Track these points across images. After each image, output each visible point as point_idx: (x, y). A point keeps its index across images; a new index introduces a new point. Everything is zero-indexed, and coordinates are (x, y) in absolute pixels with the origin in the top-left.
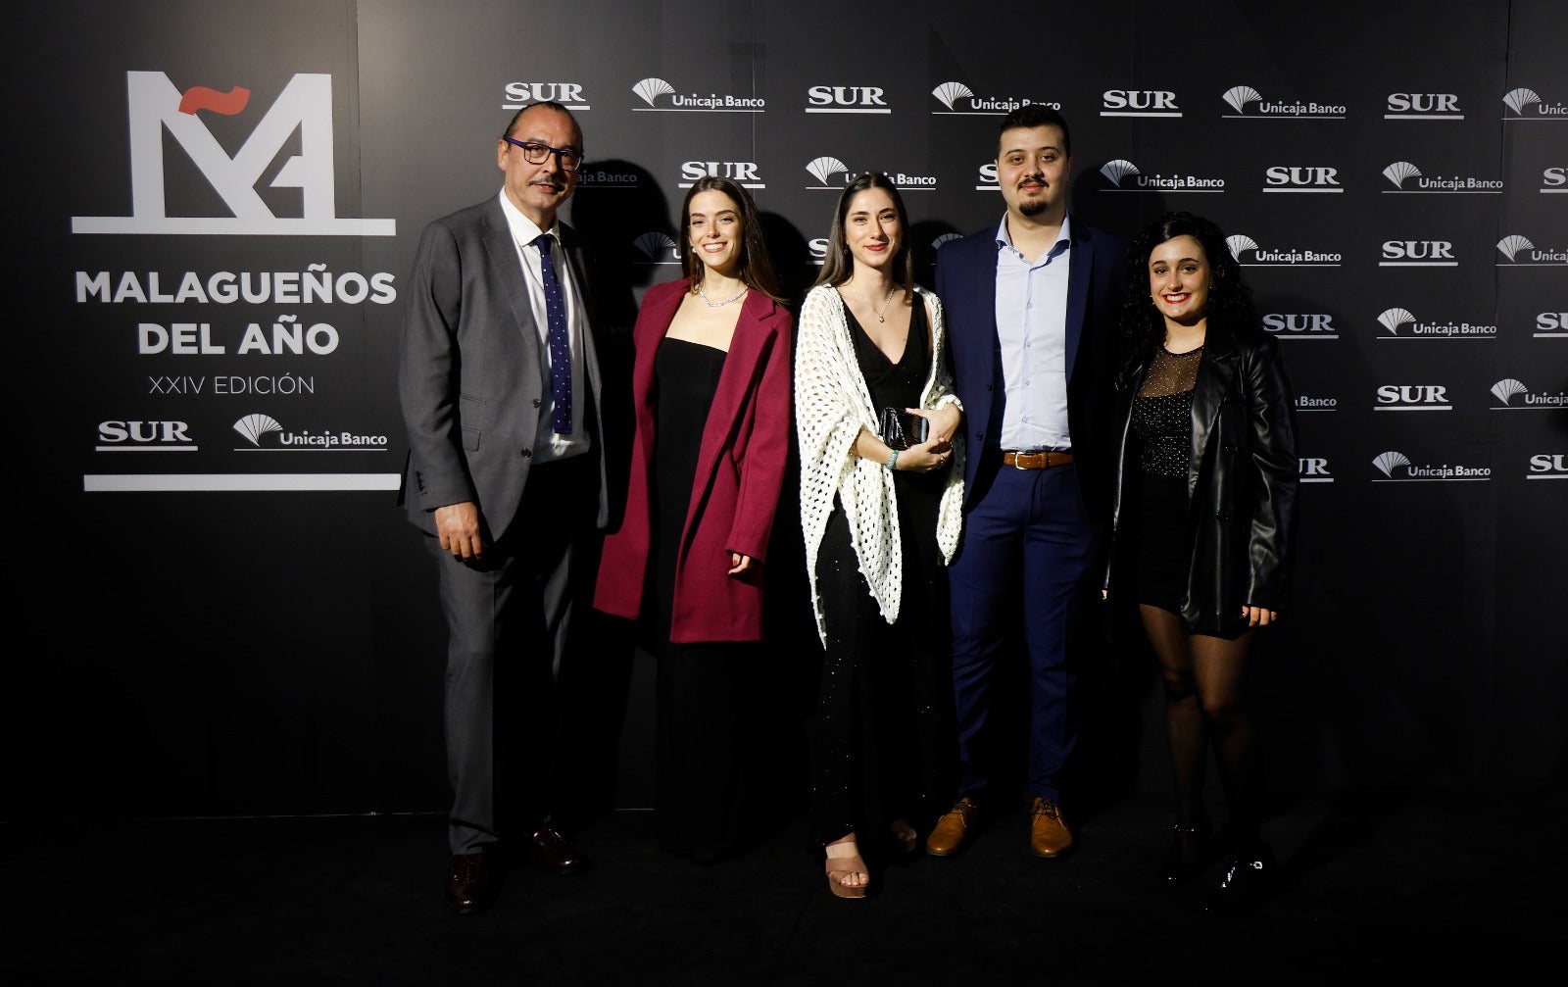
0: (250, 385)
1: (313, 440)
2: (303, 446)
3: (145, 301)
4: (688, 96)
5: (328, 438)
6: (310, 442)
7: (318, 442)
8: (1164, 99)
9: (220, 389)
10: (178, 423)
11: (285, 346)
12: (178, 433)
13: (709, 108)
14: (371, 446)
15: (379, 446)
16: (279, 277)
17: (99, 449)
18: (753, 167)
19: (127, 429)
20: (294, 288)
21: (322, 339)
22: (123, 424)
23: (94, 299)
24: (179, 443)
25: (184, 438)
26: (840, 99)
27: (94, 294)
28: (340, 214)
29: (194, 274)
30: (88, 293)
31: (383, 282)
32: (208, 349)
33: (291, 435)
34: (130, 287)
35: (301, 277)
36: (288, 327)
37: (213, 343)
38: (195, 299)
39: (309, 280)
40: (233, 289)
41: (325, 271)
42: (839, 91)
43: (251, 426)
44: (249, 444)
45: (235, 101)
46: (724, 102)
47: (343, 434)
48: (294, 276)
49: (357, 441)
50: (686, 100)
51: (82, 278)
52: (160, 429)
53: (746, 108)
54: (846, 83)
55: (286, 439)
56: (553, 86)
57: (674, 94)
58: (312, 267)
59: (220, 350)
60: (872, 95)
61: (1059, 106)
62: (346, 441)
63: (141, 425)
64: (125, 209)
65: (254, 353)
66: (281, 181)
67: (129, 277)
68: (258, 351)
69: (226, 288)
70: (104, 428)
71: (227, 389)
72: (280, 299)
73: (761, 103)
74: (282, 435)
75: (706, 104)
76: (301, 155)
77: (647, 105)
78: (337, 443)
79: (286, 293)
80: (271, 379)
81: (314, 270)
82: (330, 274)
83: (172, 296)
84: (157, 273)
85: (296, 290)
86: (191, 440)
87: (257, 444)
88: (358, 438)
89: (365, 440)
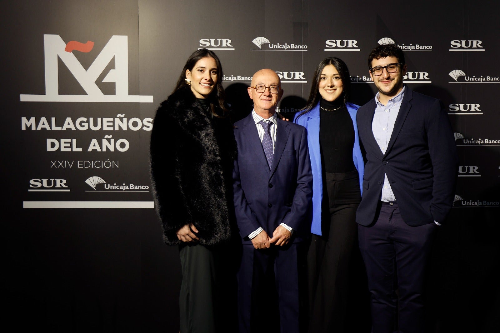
0: (93, 164)
1: (118, 187)
2: (114, 190)
3: (50, 129)
4: (275, 44)
5: (124, 186)
7: (120, 188)
8: (477, 44)
9: (80, 166)
10: (62, 180)
11: (107, 148)
12: (62, 184)
13: (284, 49)
14: (142, 190)
15: (145, 190)
16: (105, 120)
17: (30, 190)
18: (302, 74)
19: (42, 182)
20: (111, 124)
21: (122, 145)
22: (40, 180)
23: (29, 129)
24: (63, 188)
25: (65, 186)
26: (339, 45)
27: (29, 126)
28: (131, 93)
29: (70, 118)
30: (26, 126)
31: (148, 122)
32: (75, 149)
33: (109, 185)
34: (43, 123)
35: (114, 119)
36: (109, 140)
37: (77, 147)
38: (70, 129)
39: (117, 121)
40: (86, 125)
41: (124, 117)
42: (339, 42)
43: (93, 181)
44: (93, 189)
45: (87, 47)
46: (290, 47)
47: (131, 185)
48: (112, 119)
49: (136, 187)
50: (275, 46)
51: (24, 120)
52: (55, 182)
53: (299, 49)
54: (342, 39)
55: (107, 187)
56: (219, 40)
57: (269, 43)
58: (119, 115)
59: (80, 150)
60: (352, 43)
61: (432, 47)
62: (132, 188)
63: (47, 181)
64: (42, 91)
65: (94, 151)
66: (106, 80)
67: (43, 120)
68: (96, 149)
69: (83, 124)
70: (32, 182)
71: (83, 166)
72: (105, 128)
73: (306, 47)
74: (105, 185)
75: (283, 48)
76: (114, 68)
77: (258, 48)
78: (128, 188)
79: (108, 126)
80: (101, 162)
81: (120, 117)
82: (126, 118)
83: (61, 127)
84: (55, 118)
85: (112, 125)
86: (68, 187)
87: (95, 189)
88: (137, 186)
89: (140, 187)
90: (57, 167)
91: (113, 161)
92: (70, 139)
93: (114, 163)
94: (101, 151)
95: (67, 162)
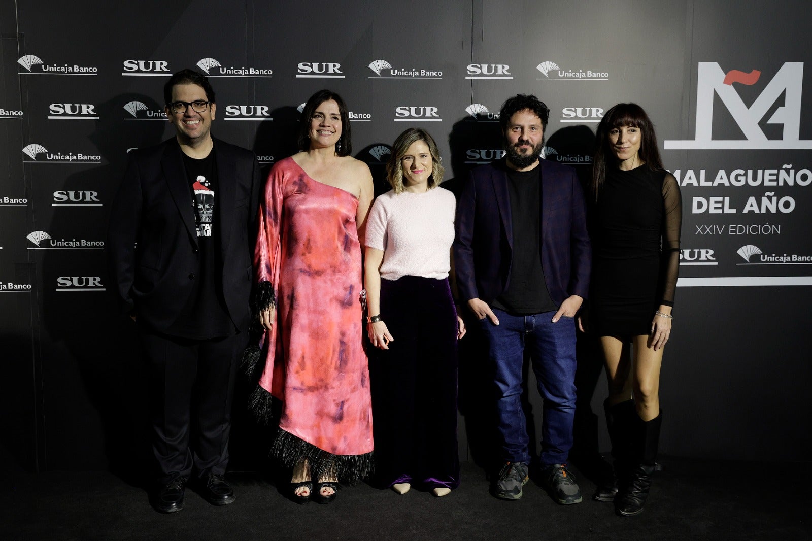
0: (748, 230)
1: (778, 259)
2: (772, 262)
3: (697, 185)
5: (785, 258)
6: (776, 260)
7: (780, 260)
9: (732, 232)
10: (709, 250)
11: (767, 208)
12: (709, 256)
14: (807, 262)
16: (767, 172)
19: (683, 253)
20: (774, 177)
22: (681, 251)
24: (708, 261)
25: (711, 258)
29: (723, 170)
32: (727, 210)
33: (766, 256)
34: (690, 177)
35: (778, 172)
36: (770, 198)
37: (730, 208)
38: (723, 184)
39: (782, 173)
40: (743, 179)
41: (791, 169)
43: (746, 252)
44: (746, 262)
47: (793, 256)
48: (775, 171)
49: (800, 259)
52: (699, 253)
55: (764, 258)
58: (785, 166)
59: (734, 211)
62: (794, 259)
63: (690, 251)
64: (691, 136)
65: (751, 212)
66: (771, 121)
67: (690, 173)
68: (753, 211)
69: (739, 178)
71: (736, 232)
72: (767, 183)
74: (762, 256)
76: (783, 105)
78: (789, 260)
79: (770, 181)
80: (758, 226)
81: (786, 168)
82: (794, 170)
83: (711, 183)
84: (704, 170)
85: (775, 179)
86: (714, 259)
87: (748, 261)
88: (801, 257)
89: (804, 258)
90: (704, 233)
91: (773, 226)
92: (722, 198)
93: (774, 228)
94: (759, 212)
95: (716, 227)
